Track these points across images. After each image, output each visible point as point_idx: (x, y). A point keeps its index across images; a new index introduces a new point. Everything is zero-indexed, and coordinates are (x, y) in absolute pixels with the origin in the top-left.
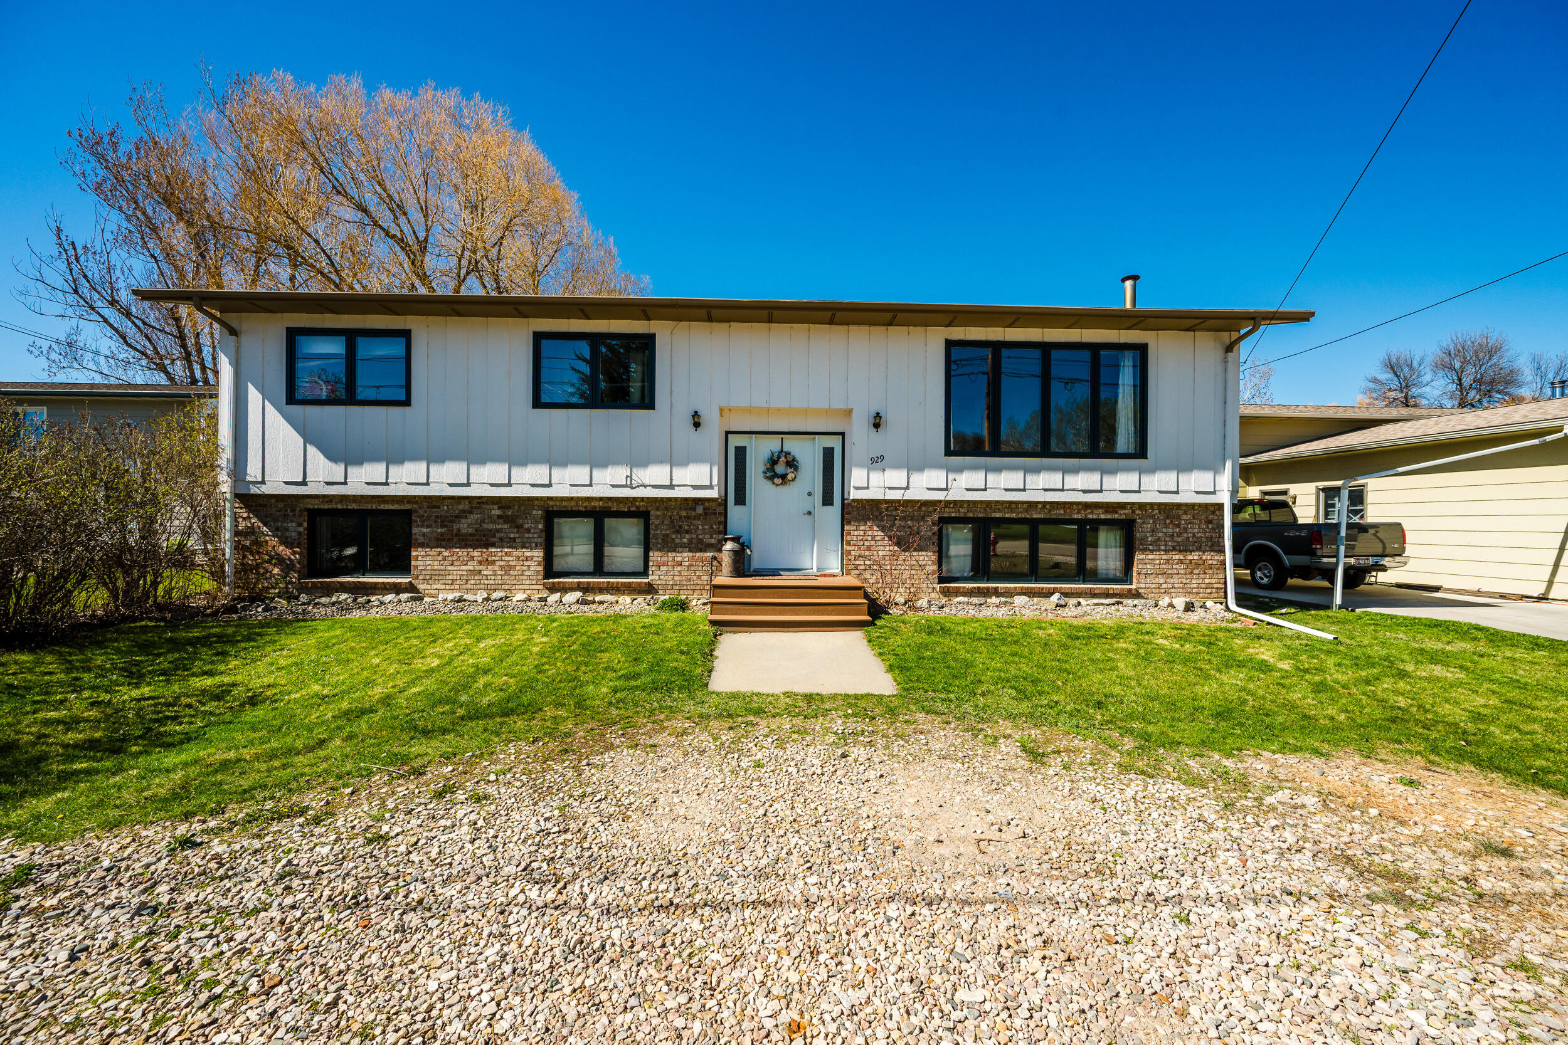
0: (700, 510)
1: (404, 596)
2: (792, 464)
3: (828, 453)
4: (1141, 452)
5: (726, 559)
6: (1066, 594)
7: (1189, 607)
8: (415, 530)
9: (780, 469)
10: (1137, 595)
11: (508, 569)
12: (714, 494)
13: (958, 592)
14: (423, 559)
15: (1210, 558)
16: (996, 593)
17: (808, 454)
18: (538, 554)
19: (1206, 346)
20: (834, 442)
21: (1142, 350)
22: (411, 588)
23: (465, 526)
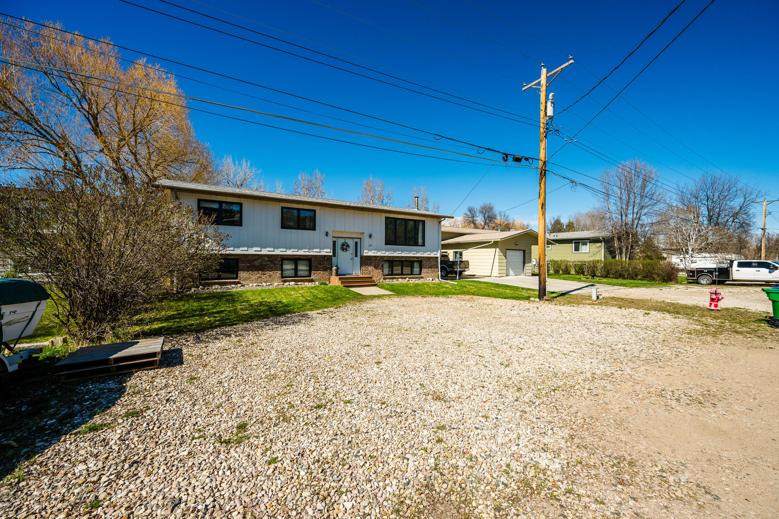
0: (326, 258)
1: (239, 285)
2: (348, 246)
3: (356, 243)
4: (423, 245)
5: (334, 272)
6: (409, 278)
7: (433, 280)
8: (240, 265)
9: (345, 247)
10: (422, 278)
11: (270, 276)
12: (331, 254)
13: (387, 278)
14: (242, 274)
15: (437, 270)
16: (395, 278)
17: (351, 243)
18: (280, 272)
19: (436, 221)
20: (358, 241)
21: (424, 222)
22: (239, 283)
23: (257, 263)
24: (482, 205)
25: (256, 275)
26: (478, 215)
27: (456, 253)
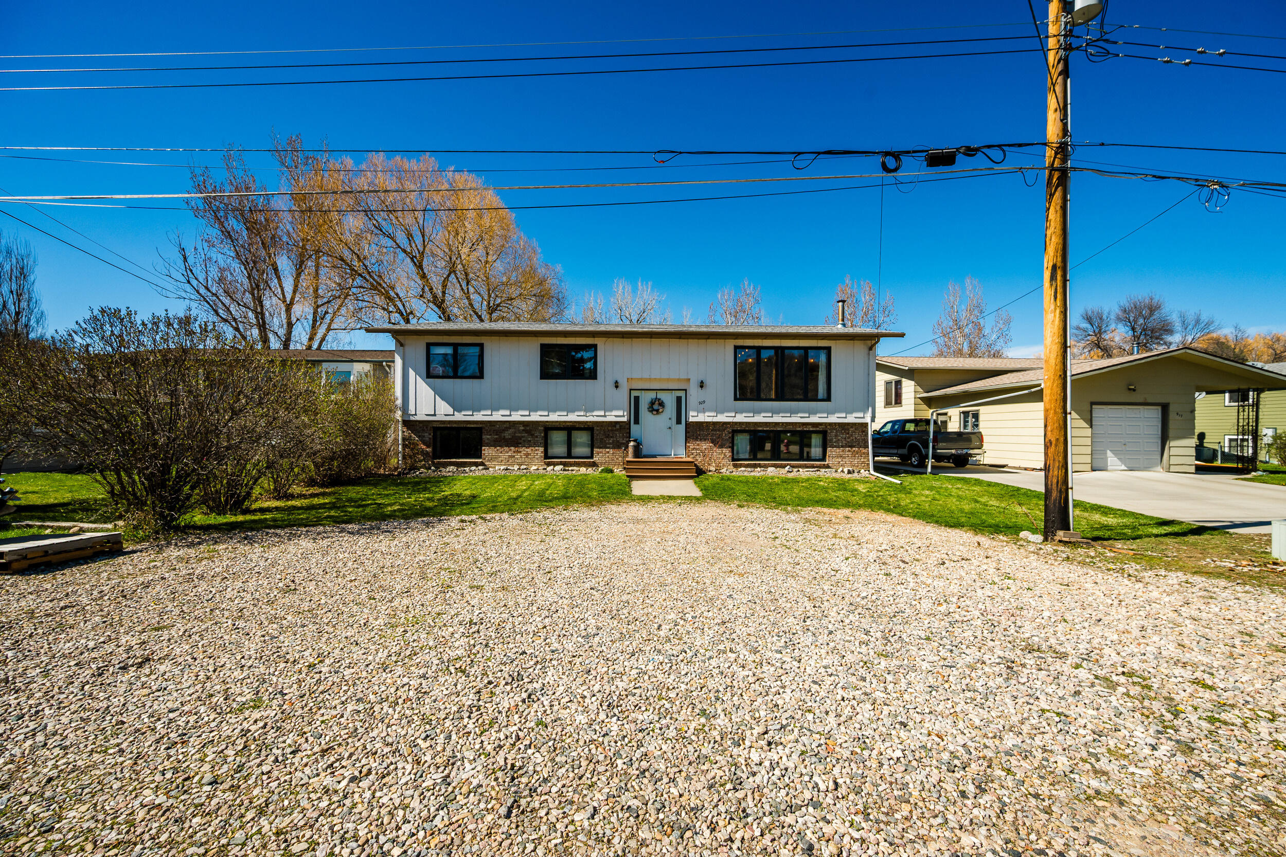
0: (618, 427)
1: (480, 468)
2: (662, 404)
3: (679, 399)
4: (828, 399)
5: (631, 450)
6: (793, 467)
7: (849, 472)
8: (484, 437)
9: (656, 407)
10: (828, 467)
11: (527, 455)
12: (625, 419)
13: (741, 466)
14: (487, 451)
15: (862, 450)
16: (760, 466)
17: (669, 400)
18: (542, 449)
19: (860, 348)
20: (682, 394)
21: (828, 349)
22: (482, 464)
23: (507, 435)
24: (1124, 302)
25: (506, 453)
26: (1113, 326)
27: (966, 414)
